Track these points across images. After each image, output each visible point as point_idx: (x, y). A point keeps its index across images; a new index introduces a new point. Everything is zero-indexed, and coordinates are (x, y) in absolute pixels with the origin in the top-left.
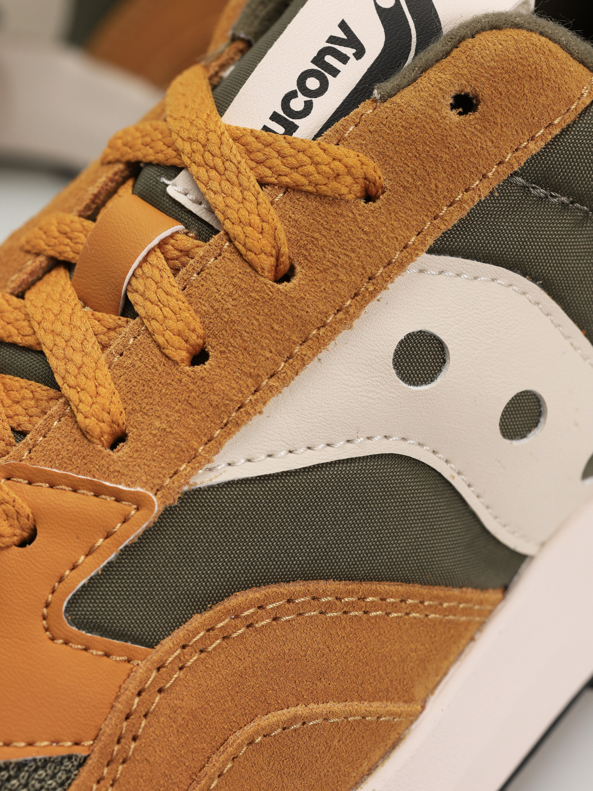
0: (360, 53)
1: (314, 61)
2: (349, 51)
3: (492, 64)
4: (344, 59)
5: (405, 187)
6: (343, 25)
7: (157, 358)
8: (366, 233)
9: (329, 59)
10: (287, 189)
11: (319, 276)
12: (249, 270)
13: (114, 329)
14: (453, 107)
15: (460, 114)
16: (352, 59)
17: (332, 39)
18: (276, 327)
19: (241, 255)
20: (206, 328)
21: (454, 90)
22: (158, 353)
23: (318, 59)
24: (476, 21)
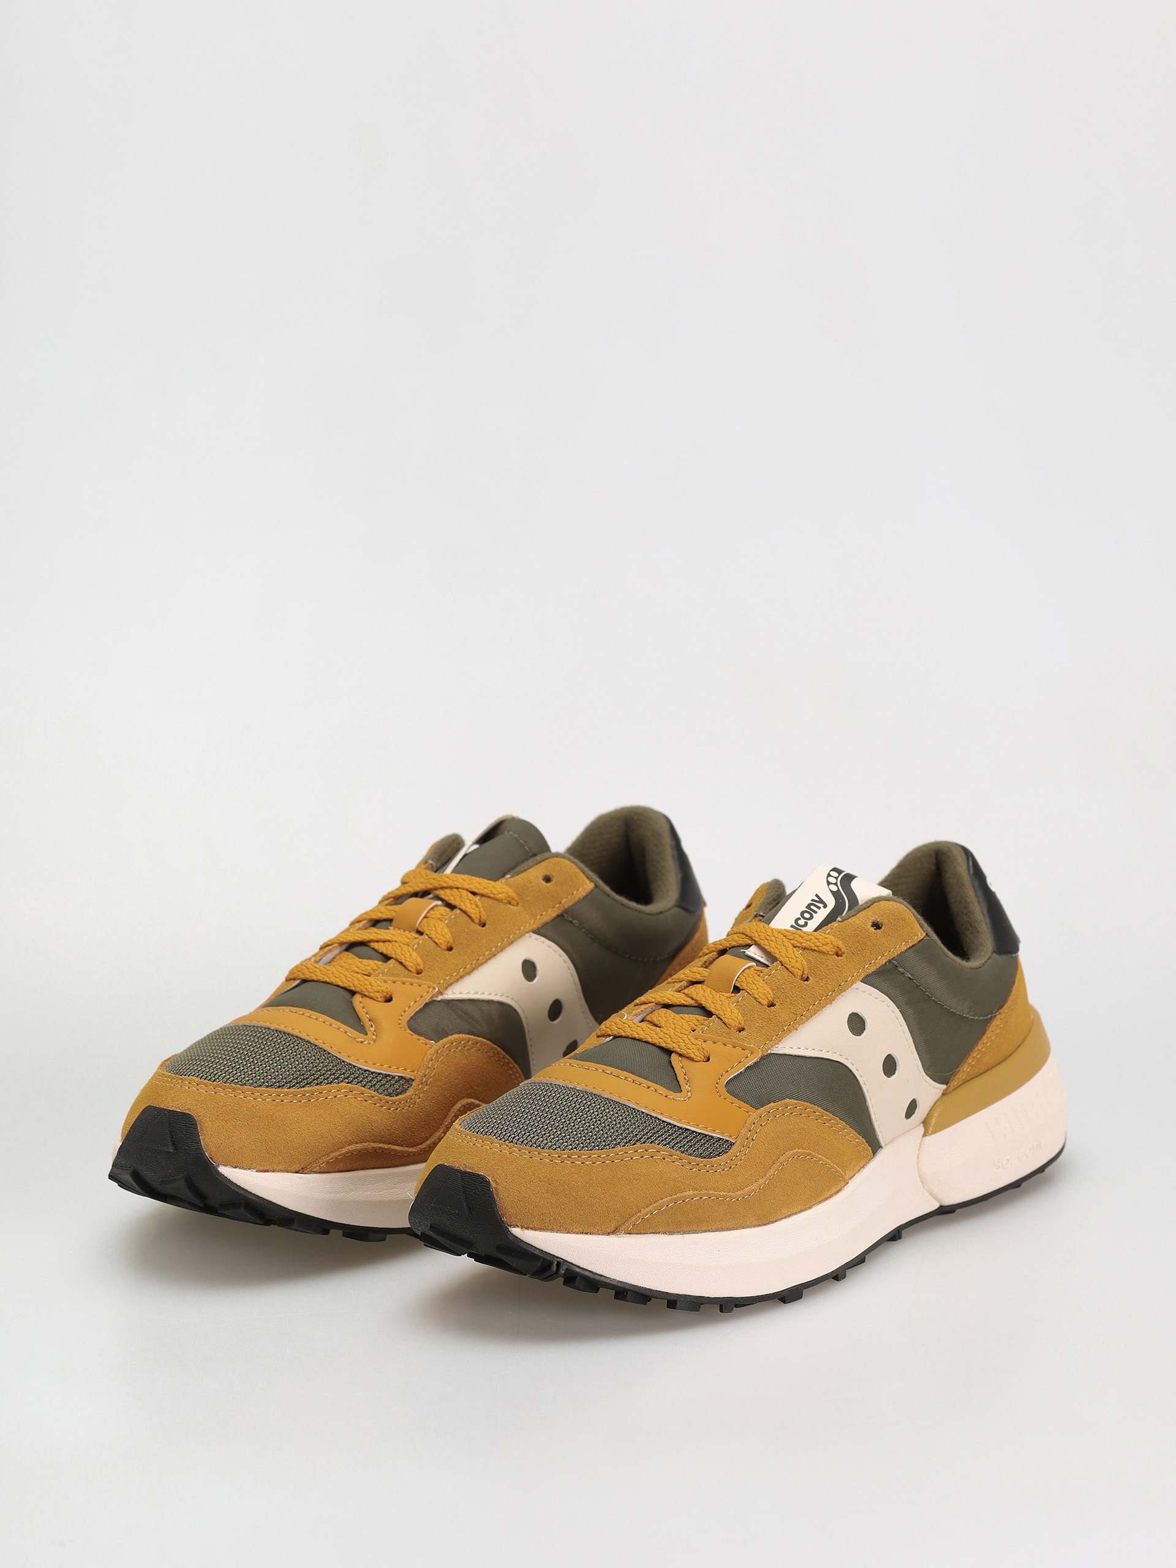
0: (825, 906)
1: (806, 907)
2: (821, 905)
3: (888, 912)
4: (819, 908)
5: (853, 953)
6: (817, 896)
7: (756, 1003)
8: (838, 967)
9: (812, 907)
10: (804, 949)
11: (820, 981)
12: (791, 975)
13: (729, 998)
14: (872, 926)
15: (875, 929)
16: (822, 908)
17: (813, 900)
18: (804, 997)
19: (788, 969)
20: (774, 994)
21: (873, 919)
22: (755, 1002)
23: (808, 907)
24: (870, 901)
